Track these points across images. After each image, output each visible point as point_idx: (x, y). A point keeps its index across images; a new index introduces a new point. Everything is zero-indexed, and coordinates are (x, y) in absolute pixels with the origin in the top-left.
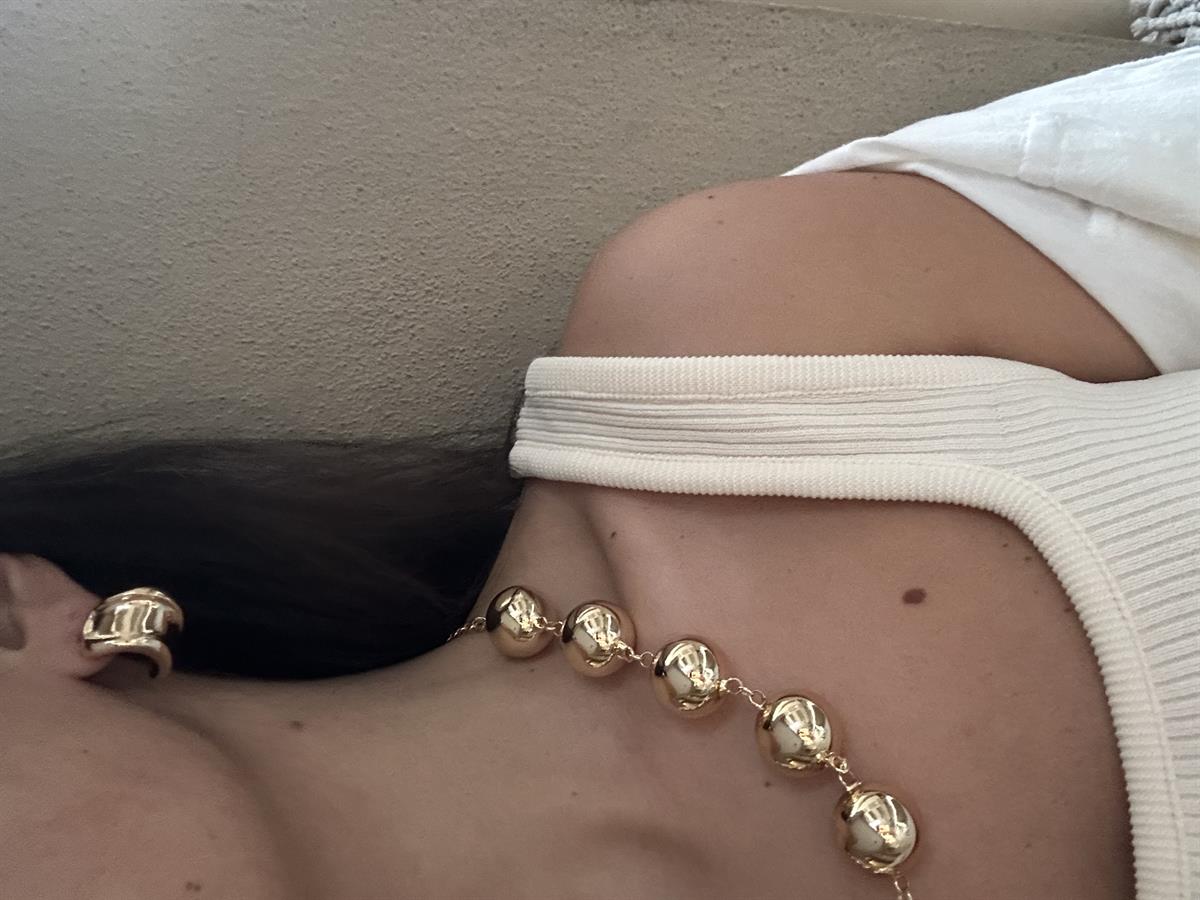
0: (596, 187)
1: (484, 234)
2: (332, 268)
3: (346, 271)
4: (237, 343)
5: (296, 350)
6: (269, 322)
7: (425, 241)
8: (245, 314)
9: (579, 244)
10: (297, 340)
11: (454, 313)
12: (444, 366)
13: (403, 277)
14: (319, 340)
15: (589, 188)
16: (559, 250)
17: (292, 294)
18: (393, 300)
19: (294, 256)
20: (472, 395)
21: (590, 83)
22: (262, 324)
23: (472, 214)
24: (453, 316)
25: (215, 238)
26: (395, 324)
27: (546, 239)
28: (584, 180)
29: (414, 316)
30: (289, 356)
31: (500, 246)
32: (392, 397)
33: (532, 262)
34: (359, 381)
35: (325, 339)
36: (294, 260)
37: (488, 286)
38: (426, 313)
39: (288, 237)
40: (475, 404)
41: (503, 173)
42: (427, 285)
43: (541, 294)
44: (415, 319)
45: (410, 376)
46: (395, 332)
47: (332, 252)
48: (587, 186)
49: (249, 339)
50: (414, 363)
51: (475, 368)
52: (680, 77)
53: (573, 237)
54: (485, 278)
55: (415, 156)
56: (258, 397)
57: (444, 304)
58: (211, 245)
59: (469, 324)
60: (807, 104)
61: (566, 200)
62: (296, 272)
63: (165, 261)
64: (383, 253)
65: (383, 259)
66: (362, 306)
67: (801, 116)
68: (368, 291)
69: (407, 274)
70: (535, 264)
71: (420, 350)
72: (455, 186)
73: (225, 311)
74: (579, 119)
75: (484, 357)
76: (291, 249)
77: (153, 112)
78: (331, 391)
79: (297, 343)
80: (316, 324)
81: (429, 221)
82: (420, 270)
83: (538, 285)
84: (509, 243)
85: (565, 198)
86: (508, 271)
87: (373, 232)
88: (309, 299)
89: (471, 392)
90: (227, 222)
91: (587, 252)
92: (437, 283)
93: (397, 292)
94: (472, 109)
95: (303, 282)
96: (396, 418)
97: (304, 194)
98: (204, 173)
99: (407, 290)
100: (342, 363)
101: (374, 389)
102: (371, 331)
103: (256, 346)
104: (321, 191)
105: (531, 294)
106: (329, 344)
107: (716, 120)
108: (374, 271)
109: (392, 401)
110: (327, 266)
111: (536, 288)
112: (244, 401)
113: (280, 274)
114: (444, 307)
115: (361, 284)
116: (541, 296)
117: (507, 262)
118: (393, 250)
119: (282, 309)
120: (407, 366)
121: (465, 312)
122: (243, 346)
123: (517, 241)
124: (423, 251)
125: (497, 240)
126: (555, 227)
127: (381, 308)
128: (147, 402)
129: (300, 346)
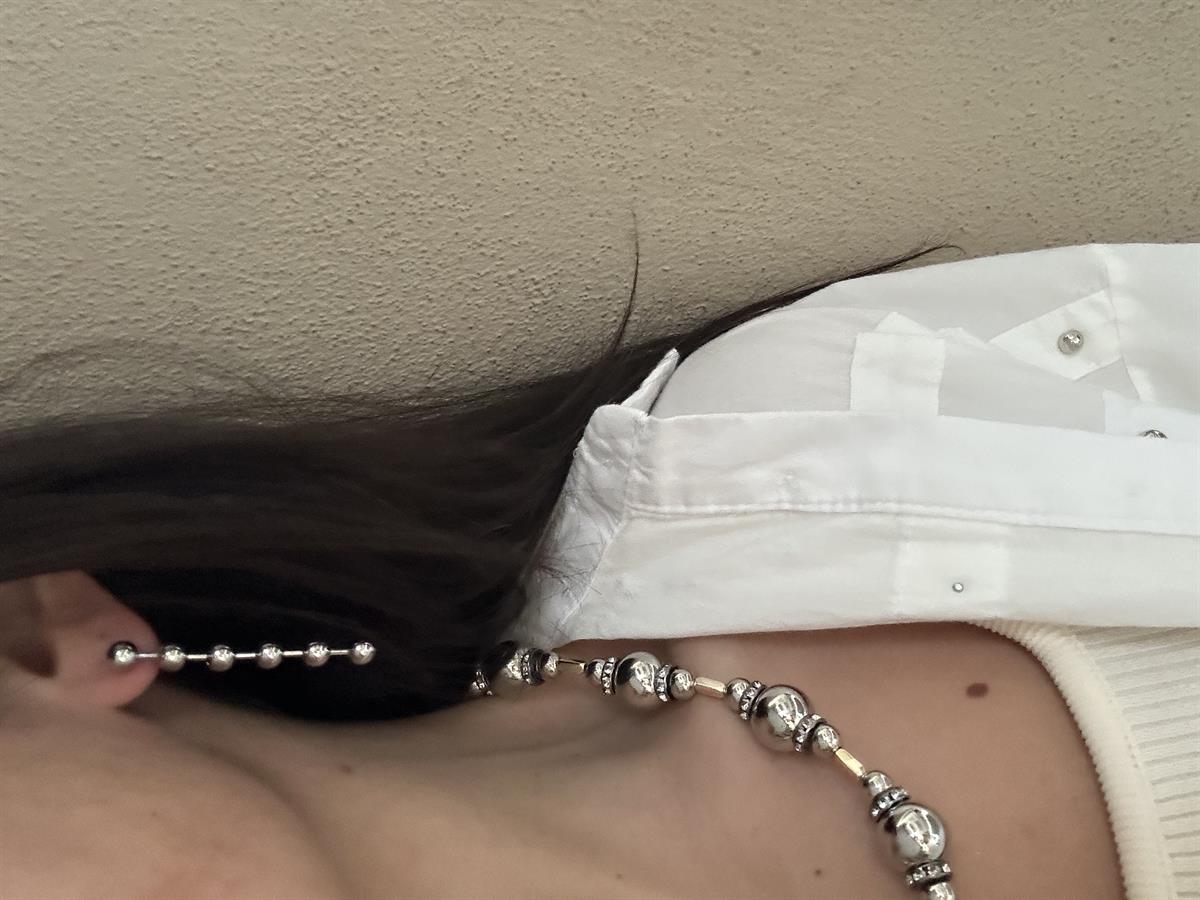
1: (453, 53)
2: (264, 74)
3: (281, 81)
4: (141, 157)
5: (213, 174)
9: (563, 79)
11: (409, 149)
12: (393, 214)
13: (351, 96)
14: (242, 164)
15: (582, 11)
16: (539, 84)
18: (336, 123)
19: (218, 54)
20: (424, 252)
22: (172, 137)
24: (409, 152)
25: (119, 19)
26: (337, 155)
27: (526, 68)
30: (204, 181)
31: (471, 70)
32: (327, 245)
34: (290, 222)
37: (453, 120)
38: (375, 144)
40: (427, 263)
45: (351, 221)
47: (267, 54)
48: (579, 8)
49: (155, 154)
51: (430, 219)
53: (557, 69)
56: (163, 228)
57: (398, 136)
58: (113, 28)
61: (552, 23)
63: (54, 41)
64: (330, 63)
65: (329, 70)
66: (298, 126)
68: (308, 109)
69: (355, 94)
70: (510, 99)
71: (367, 189)
73: (128, 116)
76: (214, 44)
79: (216, 165)
81: (387, 28)
82: (372, 89)
83: (512, 126)
84: (481, 68)
85: (553, 19)
87: (318, 34)
91: (573, 90)
92: (393, 108)
93: (343, 114)
95: (227, 89)
96: (332, 271)
100: (268, 196)
101: (308, 233)
105: (502, 135)
106: (255, 171)
108: (316, 84)
110: (260, 71)
111: (508, 129)
112: (146, 231)
113: (199, 74)
114: (396, 139)
115: (299, 99)
116: (515, 139)
117: (479, 93)
118: (341, 61)
119: (199, 120)
120: (349, 208)
121: (423, 149)
122: (147, 161)
123: (490, 67)
124: (378, 66)
125: (468, 63)
126: (537, 56)
127: (322, 132)
128: (23, 221)
129: (219, 169)
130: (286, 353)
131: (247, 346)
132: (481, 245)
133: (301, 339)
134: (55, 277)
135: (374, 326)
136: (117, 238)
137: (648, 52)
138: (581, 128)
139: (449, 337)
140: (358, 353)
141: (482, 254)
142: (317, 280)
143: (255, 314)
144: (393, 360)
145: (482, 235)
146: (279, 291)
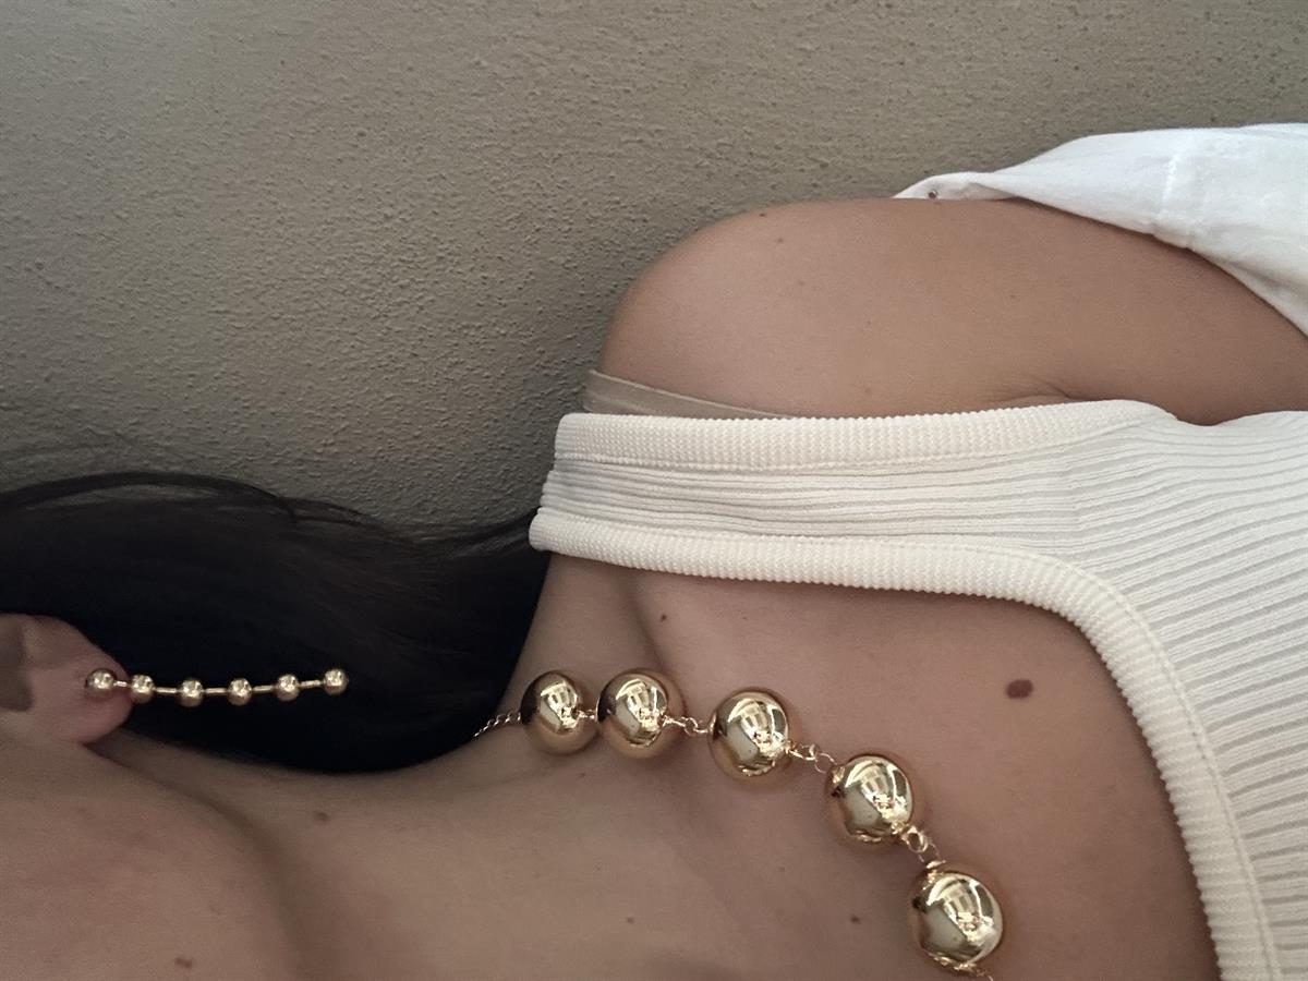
0: (649, 140)
1: (512, 192)
2: (324, 226)
3: (342, 232)
4: (209, 312)
5: (280, 321)
6: (246, 289)
7: (440, 198)
8: (219, 278)
9: (624, 207)
10: (281, 311)
11: (470, 284)
12: (456, 345)
14: (308, 311)
15: (641, 141)
16: (600, 214)
17: (275, 257)
18: (398, 266)
19: (279, 212)
20: (487, 377)
21: (651, 13)
22: (237, 291)
23: (498, 168)
24: (470, 287)
26: (399, 295)
27: (585, 200)
28: (636, 132)
29: (423, 286)
30: (271, 328)
31: (529, 206)
32: (392, 378)
33: (567, 227)
34: (355, 359)
35: (316, 310)
36: (278, 217)
37: (513, 254)
38: (437, 282)
39: (269, 188)
40: (491, 388)
41: (537, 119)
42: (441, 250)
43: (575, 265)
44: (423, 290)
45: (415, 355)
46: (400, 304)
47: (326, 208)
48: (638, 139)
49: (222, 309)
50: (421, 340)
51: (493, 347)
52: (761, 10)
53: (617, 198)
54: (511, 244)
55: (431, 95)
56: (234, 374)
57: (459, 273)
58: (177, 196)
59: (489, 296)
60: (912, 49)
61: (611, 155)
62: (281, 231)
63: (119, 213)
64: (388, 211)
65: (388, 218)
66: (359, 272)
67: (902, 64)
68: (369, 255)
69: (414, 238)
70: (570, 230)
71: (428, 325)
72: (478, 133)
73: (194, 275)
74: (635, 57)
75: (504, 335)
76: (275, 203)
78: (322, 369)
79: (282, 314)
80: (305, 292)
81: (444, 174)
82: (432, 232)
83: (572, 255)
84: (540, 203)
85: (611, 152)
86: (537, 236)
88: (296, 263)
89: (486, 374)
90: (195, 168)
91: (633, 217)
92: (453, 248)
93: (404, 257)
94: (504, 39)
95: (289, 243)
96: (396, 401)
97: (292, 138)
99: (416, 256)
100: (334, 338)
101: (372, 368)
102: (370, 301)
103: (232, 316)
104: (313, 134)
105: (563, 265)
106: (320, 316)
107: (800, 64)
108: (376, 232)
109: (394, 382)
110: (319, 224)
111: (569, 258)
112: (216, 378)
113: (261, 232)
114: (459, 276)
115: (361, 247)
116: (575, 267)
117: (537, 227)
118: (400, 208)
119: (263, 274)
120: (413, 343)
121: (484, 284)
122: (216, 315)
123: (550, 201)
124: (437, 211)
125: (525, 200)
126: (596, 187)
127: (384, 276)
128: (100, 377)
129: (284, 317)
130: (354, 478)
131: (318, 474)
132: (544, 368)
133: (370, 464)
134: (134, 424)
135: (440, 448)
136: (191, 386)
137: (710, 175)
138: (643, 251)
139: (515, 452)
140: (426, 473)
141: (546, 375)
142: (384, 410)
143: (325, 445)
144: (459, 477)
145: (545, 358)
146: (347, 423)
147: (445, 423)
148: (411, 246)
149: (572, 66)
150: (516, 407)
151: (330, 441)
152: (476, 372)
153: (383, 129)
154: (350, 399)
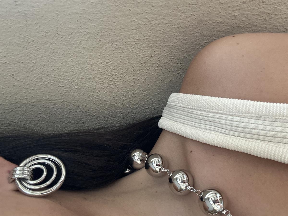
0: (184, 41)
7: (122, 58)
8: (61, 78)
10: (78, 86)
17: (76, 73)
21: (187, 5)
23: (139, 49)
28: (180, 39)
29: (116, 80)
35: (87, 86)
36: (77, 63)
39: (74, 55)
41: (151, 36)
43: (159, 75)
44: (117, 81)
46: (110, 85)
50: (116, 94)
52: (222, 4)
55: (120, 30)
59: (135, 83)
60: (269, 15)
62: (78, 66)
72: (134, 40)
74: (181, 18)
75: (139, 93)
77: (26, 12)
78: (89, 101)
80: (84, 82)
88: (82, 74)
89: (133, 102)
90: (54, 50)
94: (142, 13)
97: (80, 42)
98: (45, 34)
99: (115, 73)
102: (102, 84)
103: (64, 88)
104: (86, 40)
109: (108, 104)
147: (121, 114)
148: (114, 70)
149: (162, 21)
150: (141, 111)
151: (91, 118)
152: (130, 102)
153: (106, 39)
154: (97, 108)
